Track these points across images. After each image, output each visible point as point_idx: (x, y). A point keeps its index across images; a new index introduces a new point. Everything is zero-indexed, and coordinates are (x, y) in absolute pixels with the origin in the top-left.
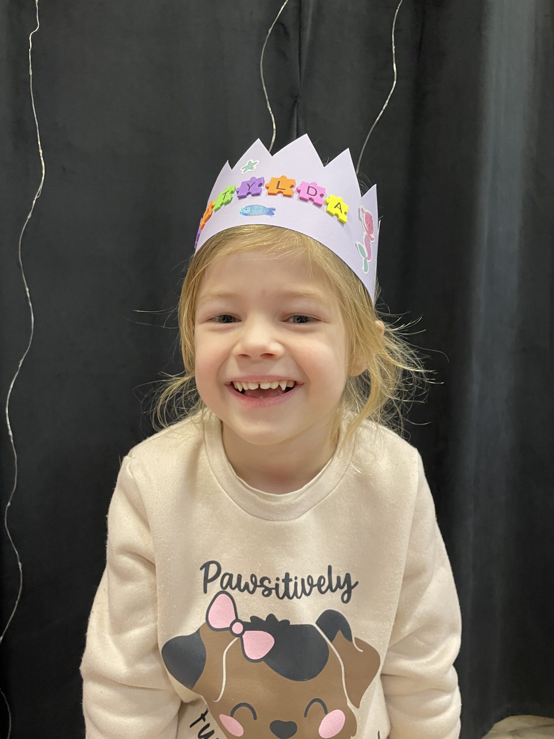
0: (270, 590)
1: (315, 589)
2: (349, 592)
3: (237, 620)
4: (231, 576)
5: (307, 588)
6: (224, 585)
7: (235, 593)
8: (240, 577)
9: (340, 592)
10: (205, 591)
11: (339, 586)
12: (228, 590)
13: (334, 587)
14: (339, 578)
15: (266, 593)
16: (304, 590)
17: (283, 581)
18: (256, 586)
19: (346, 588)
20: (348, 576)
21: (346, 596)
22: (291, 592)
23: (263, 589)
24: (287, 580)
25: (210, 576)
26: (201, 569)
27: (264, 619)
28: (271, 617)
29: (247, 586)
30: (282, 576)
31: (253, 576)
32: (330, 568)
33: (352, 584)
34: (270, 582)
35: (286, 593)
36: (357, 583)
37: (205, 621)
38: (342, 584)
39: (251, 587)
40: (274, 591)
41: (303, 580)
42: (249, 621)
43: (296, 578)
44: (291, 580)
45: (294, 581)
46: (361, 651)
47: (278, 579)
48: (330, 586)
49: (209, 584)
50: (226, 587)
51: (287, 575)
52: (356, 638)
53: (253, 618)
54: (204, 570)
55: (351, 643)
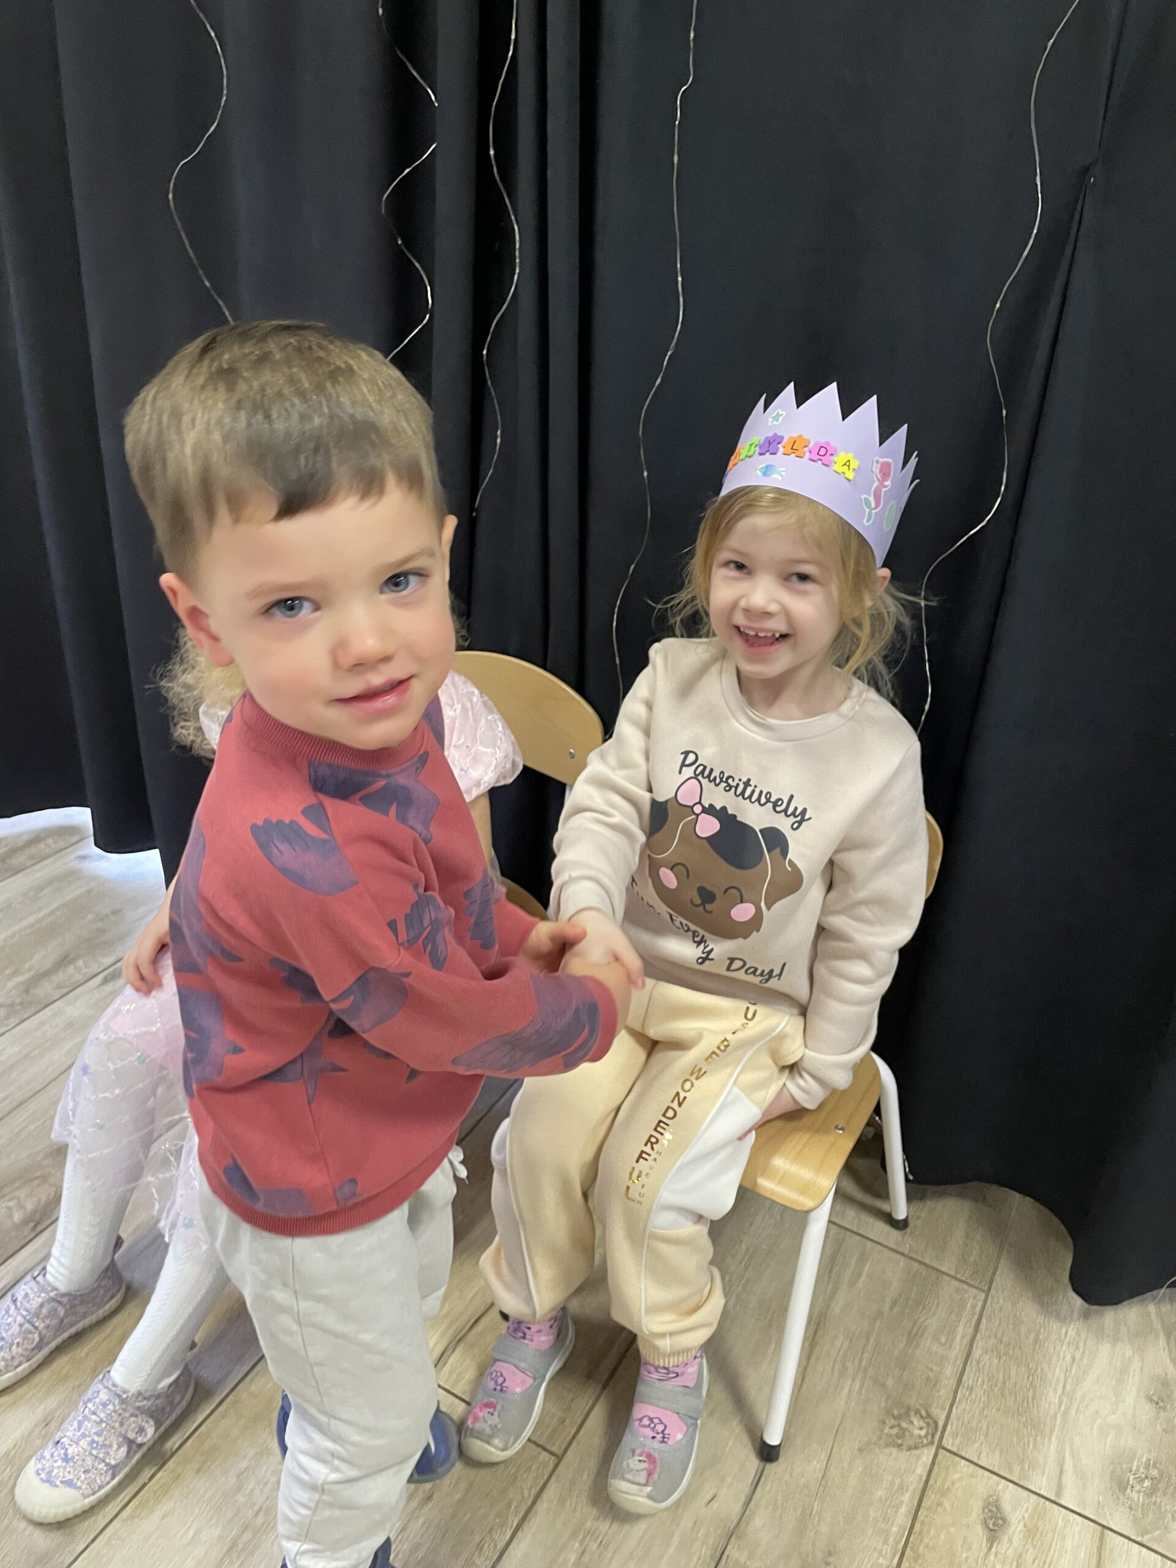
0: (731, 787)
1: (770, 805)
2: (800, 823)
3: (700, 803)
4: (705, 767)
5: (763, 800)
6: (697, 772)
7: (705, 782)
8: (712, 770)
9: (792, 819)
10: (680, 773)
11: (793, 814)
12: (700, 778)
13: (789, 813)
14: (796, 809)
15: (727, 788)
16: (759, 800)
17: (744, 783)
18: (721, 780)
19: (799, 818)
20: (804, 811)
21: (796, 825)
22: (747, 794)
23: (726, 784)
24: (747, 784)
25: (687, 762)
26: (682, 753)
27: (718, 808)
28: (724, 808)
29: (715, 778)
30: (744, 779)
31: (722, 772)
32: (792, 797)
33: (806, 817)
34: (733, 781)
35: (743, 793)
36: (810, 819)
37: (673, 795)
38: (797, 813)
39: (718, 780)
40: (733, 789)
41: (761, 792)
42: (707, 806)
43: (756, 787)
44: (750, 786)
45: (753, 787)
46: (790, 869)
47: (740, 780)
48: (785, 811)
49: (684, 768)
50: (699, 775)
51: (749, 780)
52: (790, 860)
53: (711, 806)
54: (683, 755)
55: (782, 860)
